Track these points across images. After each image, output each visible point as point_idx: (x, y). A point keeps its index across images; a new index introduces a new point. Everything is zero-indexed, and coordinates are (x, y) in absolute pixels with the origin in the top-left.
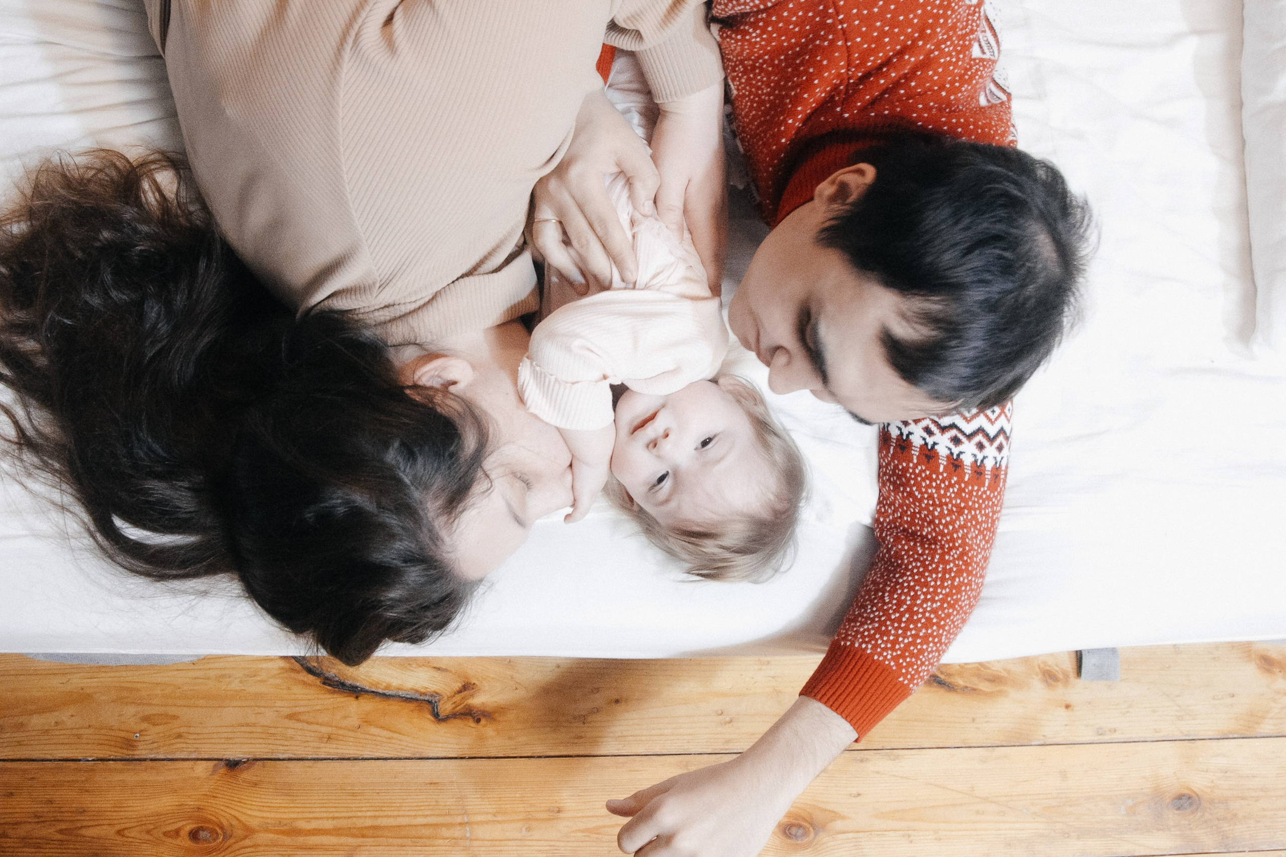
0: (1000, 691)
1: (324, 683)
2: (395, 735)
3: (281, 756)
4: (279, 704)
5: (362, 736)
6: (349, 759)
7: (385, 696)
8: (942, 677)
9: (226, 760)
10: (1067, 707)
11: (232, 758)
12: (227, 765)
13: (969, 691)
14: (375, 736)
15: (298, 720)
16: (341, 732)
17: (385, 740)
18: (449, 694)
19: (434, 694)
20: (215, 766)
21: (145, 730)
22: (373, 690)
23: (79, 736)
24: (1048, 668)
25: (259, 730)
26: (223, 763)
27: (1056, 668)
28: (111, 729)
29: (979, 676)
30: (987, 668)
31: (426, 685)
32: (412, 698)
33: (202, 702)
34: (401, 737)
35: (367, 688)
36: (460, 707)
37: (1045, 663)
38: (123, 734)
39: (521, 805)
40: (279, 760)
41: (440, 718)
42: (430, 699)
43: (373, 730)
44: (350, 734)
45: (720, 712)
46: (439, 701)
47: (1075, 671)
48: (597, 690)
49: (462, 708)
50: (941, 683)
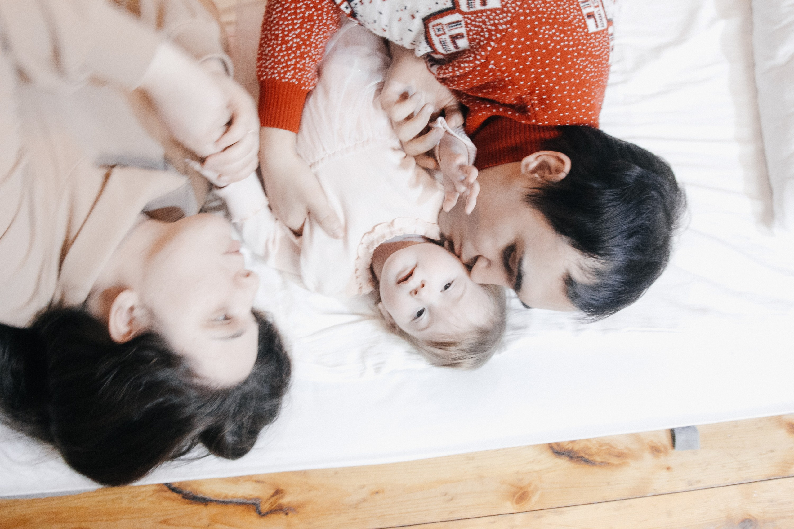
0: (624, 463)
1: (183, 498)
4: (155, 514)
7: (225, 503)
8: (586, 457)
10: (668, 469)
13: (605, 464)
15: (169, 524)
18: (266, 498)
19: (257, 499)
22: (216, 499)
24: (653, 445)
27: (659, 444)
29: (610, 454)
30: (615, 448)
31: (250, 493)
32: (242, 503)
33: (104, 518)
35: (212, 499)
36: (274, 506)
37: (651, 440)
41: (262, 513)
42: (255, 502)
43: (219, 526)
45: (444, 494)
46: (260, 503)
47: (671, 444)
48: (363, 487)
49: (276, 507)
50: (586, 461)
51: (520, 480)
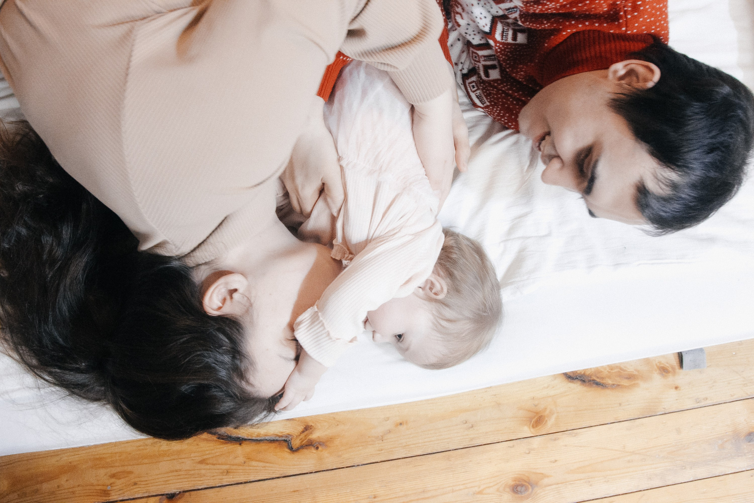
0: (634, 384)
1: (219, 438)
2: (268, 465)
3: (200, 488)
4: (193, 455)
5: (247, 468)
6: (241, 483)
7: (258, 441)
8: (598, 380)
9: (167, 494)
10: (676, 388)
11: (169, 492)
12: (167, 498)
13: (616, 387)
14: (255, 466)
15: (207, 464)
16: (234, 467)
17: (262, 468)
18: (297, 434)
19: (288, 436)
20: (160, 499)
21: (113, 483)
22: (250, 438)
23: (73, 493)
24: (662, 365)
25: (183, 473)
26: (164, 497)
27: (667, 365)
28: (92, 485)
29: (621, 376)
30: (625, 371)
31: (282, 430)
32: (274, 440)
33: (146, 461)
34: (271, 465)
35: (246, 438)
36: (304, 442)
37: (660, 362)
38: (99, 487)
39: (352, 497)
40: (199, 490)
41: (294, 449)
42: (286, 439)
43: (254, 463)
44: (241, 467)
45: (465, 422)
46: (291, 439)
47: (679, 365)
48: (388, 419)
49: (306, 442)
50: (598, 384)
51: (536, 406)
